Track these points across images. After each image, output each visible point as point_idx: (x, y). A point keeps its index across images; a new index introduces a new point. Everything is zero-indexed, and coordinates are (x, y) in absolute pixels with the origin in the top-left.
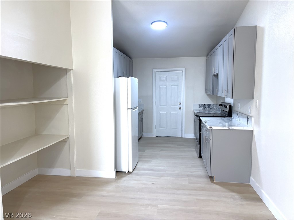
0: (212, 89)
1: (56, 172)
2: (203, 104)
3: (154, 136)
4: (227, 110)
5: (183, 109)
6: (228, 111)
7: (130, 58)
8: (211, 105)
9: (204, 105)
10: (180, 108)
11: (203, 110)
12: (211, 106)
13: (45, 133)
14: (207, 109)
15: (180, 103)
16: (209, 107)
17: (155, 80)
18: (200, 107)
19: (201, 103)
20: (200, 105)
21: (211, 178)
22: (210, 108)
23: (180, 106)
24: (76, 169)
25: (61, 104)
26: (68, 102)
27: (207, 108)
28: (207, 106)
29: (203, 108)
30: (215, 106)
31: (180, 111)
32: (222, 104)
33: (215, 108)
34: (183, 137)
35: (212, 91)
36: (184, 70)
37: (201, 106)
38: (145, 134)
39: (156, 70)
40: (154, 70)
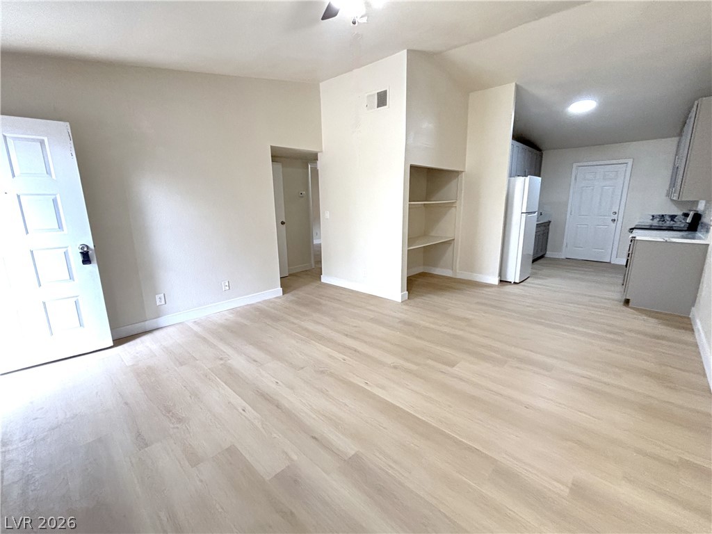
1: (438, 271)
2: (659, 215)
3: (563, 257)
4: (689, 220)
5: (620, 222)
7: (539, 150)
8: (676, 216)
9: (663, 216)
10: (613, 220)
12: (677, 218)
13: (433, 234)
15: (615, 213)
16: (672, 219)
17: (576, 179)
18: (652, 220)
19: (655, 213)
20: (653, 216)
21: (627, 302)
22: (674, 221)
23: (615, 217)
24: (458, 271)
25: (450, 206)
26: (457, 205)
27: (668, 221)
28: (667, 218)
29: (659, 221)
31: (613, 225)
34: (612, 263)
36: (630, 162)
37: (656, 217)
38: (549, 254)
39: (579, 164)
40: (575, 165)
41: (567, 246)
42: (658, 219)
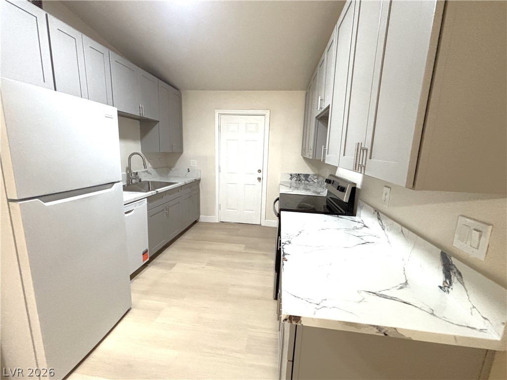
0: (312, 148)
2: (296, 174)
3: (217, 221)
4: (345, 198)
5: (265, 181)
6: (347, 201)
7: (177, 89)
8: (309, 175)
9: (299, 174)
10: (259, 179)
11: (295, 183)
12: (309, 177)
14: (303, 182)
15: (259, 171)
16: (306, 180)
17: (219, 130)
18: (291, 179)
19: (294, 172)
20: (291, 175)
22: (308, 181)
23: (260, 175)
27: (303, 180)
28: (302, 177)
29: (296, 181)
30: (316, 177)
31: (259, 184)
32: (332, 179)
33: (316, 181)
34: (263, 224)
35: (311, 151)
36: (267, 113)
37: (294, 177)
38: (203, 218)
39: (221, 112)
40: (217, 113)
41: (220, 208)
42: (295, 179)
